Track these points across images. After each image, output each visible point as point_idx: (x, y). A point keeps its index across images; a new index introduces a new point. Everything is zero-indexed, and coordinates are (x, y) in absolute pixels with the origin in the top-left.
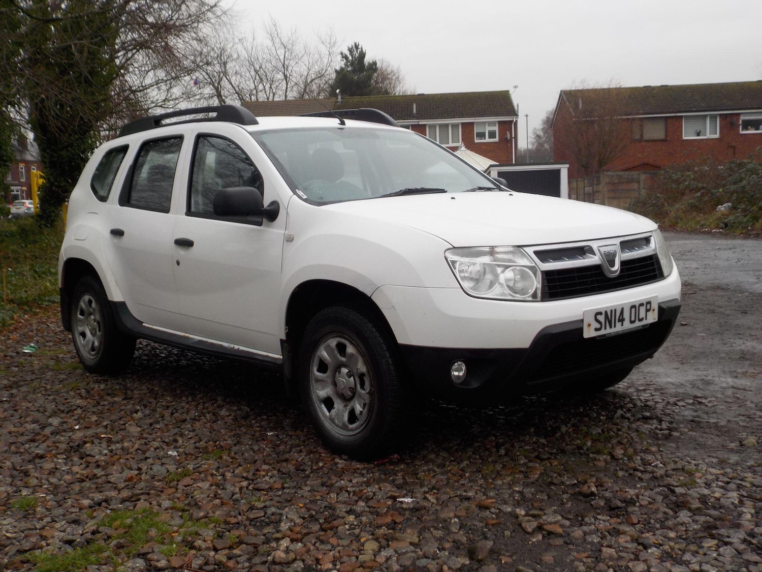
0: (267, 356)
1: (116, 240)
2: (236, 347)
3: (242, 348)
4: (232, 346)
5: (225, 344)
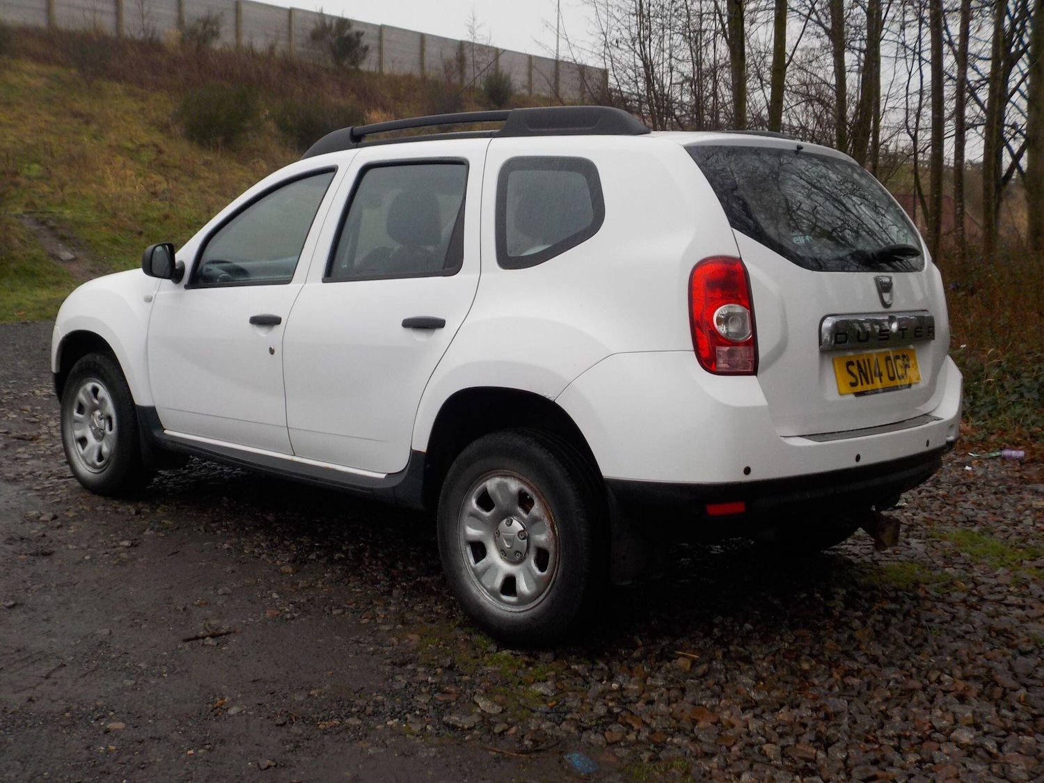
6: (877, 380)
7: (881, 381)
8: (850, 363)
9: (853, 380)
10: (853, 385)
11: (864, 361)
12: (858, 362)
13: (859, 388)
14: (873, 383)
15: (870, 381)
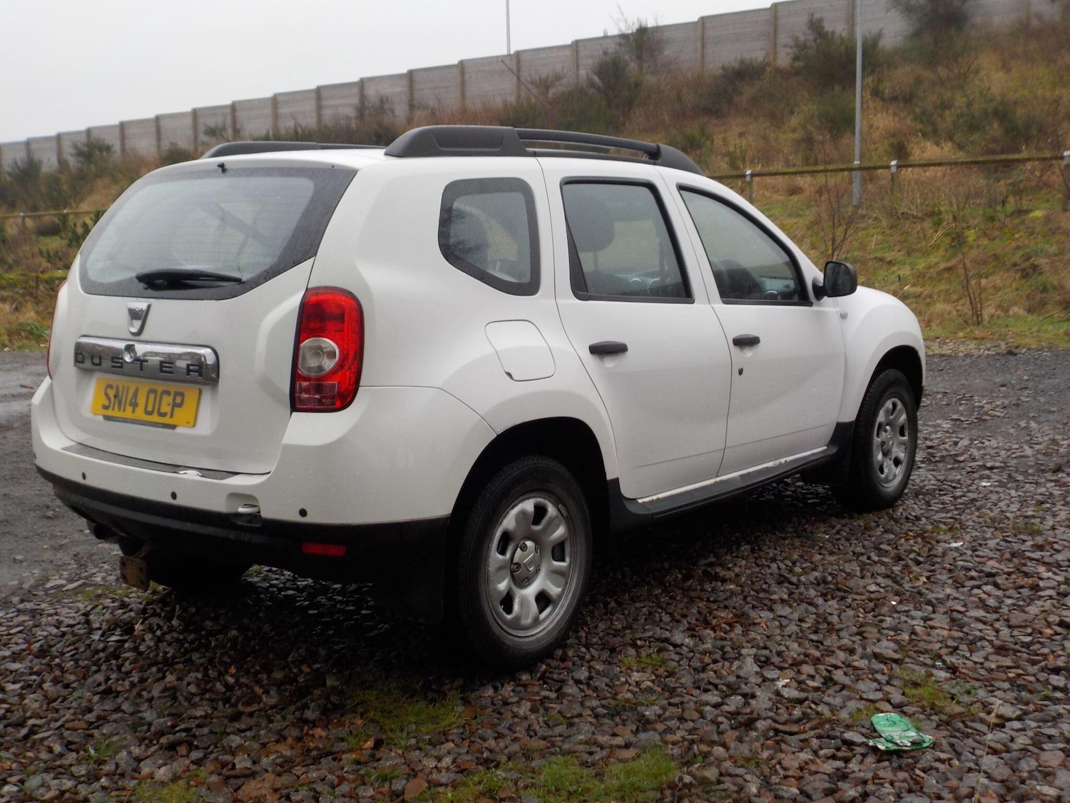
0: (813, 454)
1: (610, 363)
2: (783, 460)
3: (789, 459)
4: (777, 462)
5: (770, 464)
6: (129, 409)
7: (133, 412)
8: (109, 386)
9: (106, 403)
10: (105, 407)
11: (123, 387)
12: (118, 387)
13: (110, 413)
14: (124, 411)
15: (122, 408)
